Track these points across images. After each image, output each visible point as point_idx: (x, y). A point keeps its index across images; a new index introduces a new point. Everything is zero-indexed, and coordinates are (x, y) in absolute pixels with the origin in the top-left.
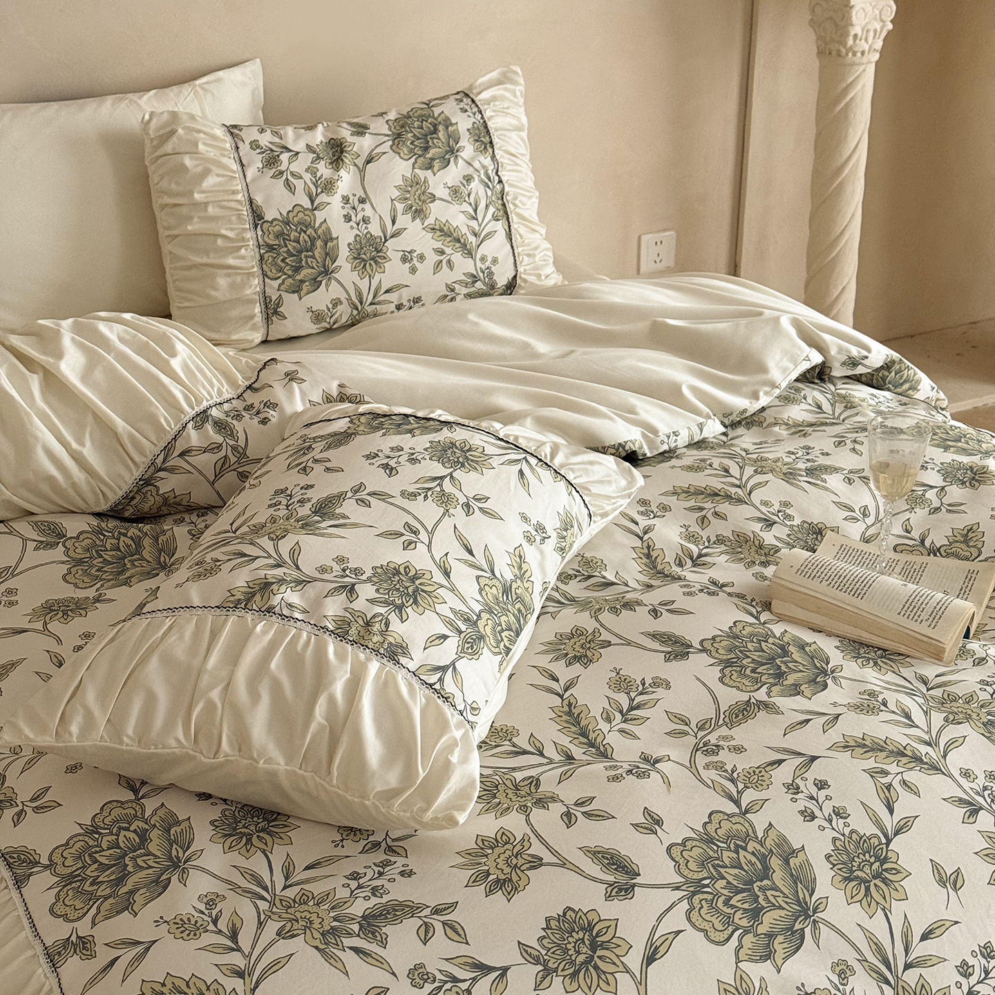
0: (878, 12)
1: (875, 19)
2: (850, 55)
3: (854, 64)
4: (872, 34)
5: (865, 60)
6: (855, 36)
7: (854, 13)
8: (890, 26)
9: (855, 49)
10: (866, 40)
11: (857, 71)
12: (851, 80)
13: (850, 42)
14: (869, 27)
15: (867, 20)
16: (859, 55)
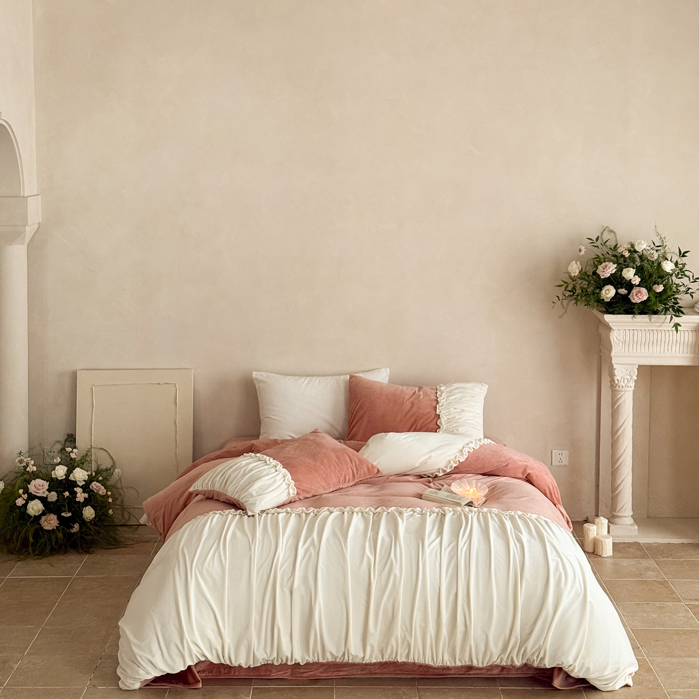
0: (628, 373)
2: (617, 387)
3: (619, 391)
4: (626, 380)
6: (618, 380)
7: (616, 372)
8: (636, 378)
9: (619, 385)
10: (624, 382)
11: (620, 394)
12: (619, 397)
13: (616, 382)
14: (624, 377)
15: (623, 375)
16: (621, 387)
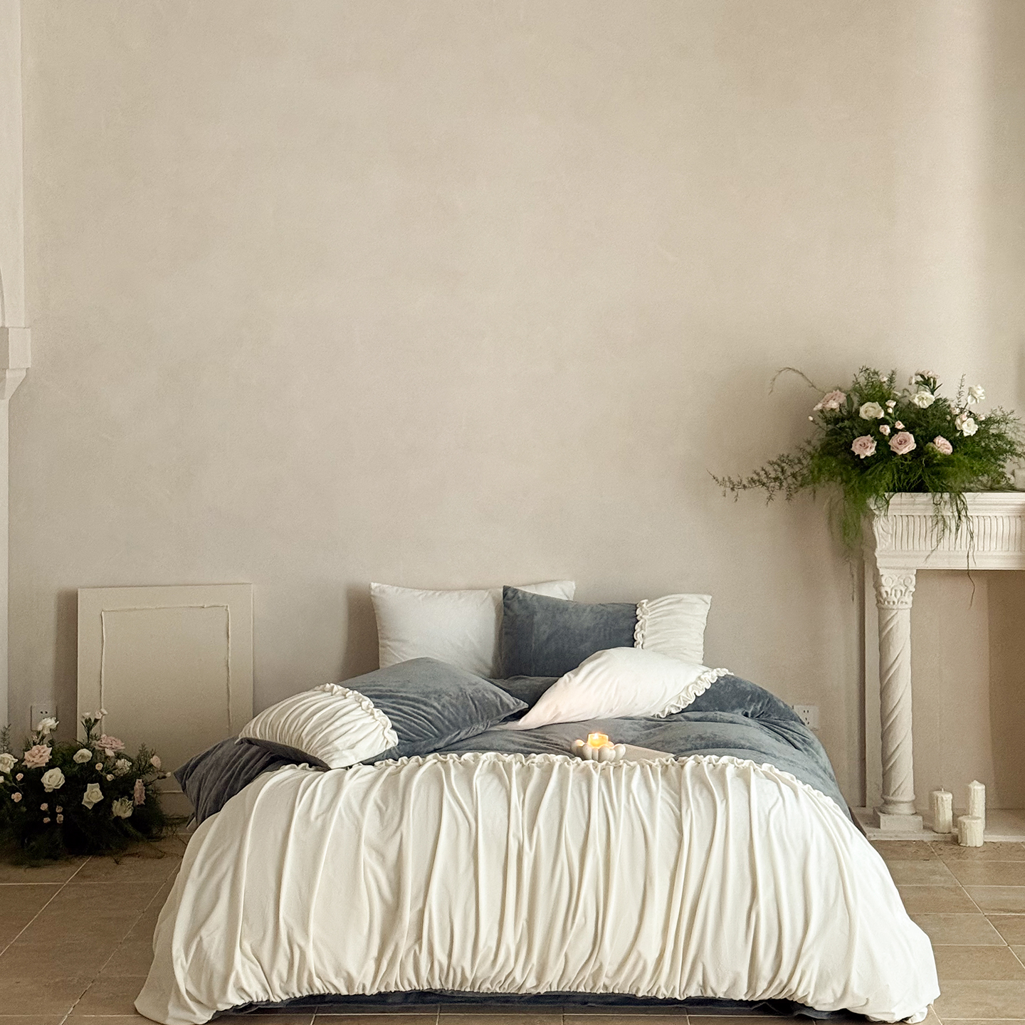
0: (902, 581)
1: (901, 584)
2: (886, 602)
3: (888, 609)
4: (899, 593)
5: (894, 607)
6: (886, 592)
7: (883, 580)
8: (914, 590)
9: (888, 600)
10: (895, 596)
11: (891, 613)
12: (889, 618)
13: (885, 595)
14: (896, 588)
15: (894, 584)
16: (891, 603)
